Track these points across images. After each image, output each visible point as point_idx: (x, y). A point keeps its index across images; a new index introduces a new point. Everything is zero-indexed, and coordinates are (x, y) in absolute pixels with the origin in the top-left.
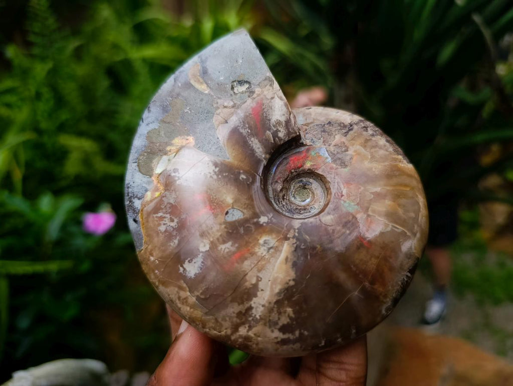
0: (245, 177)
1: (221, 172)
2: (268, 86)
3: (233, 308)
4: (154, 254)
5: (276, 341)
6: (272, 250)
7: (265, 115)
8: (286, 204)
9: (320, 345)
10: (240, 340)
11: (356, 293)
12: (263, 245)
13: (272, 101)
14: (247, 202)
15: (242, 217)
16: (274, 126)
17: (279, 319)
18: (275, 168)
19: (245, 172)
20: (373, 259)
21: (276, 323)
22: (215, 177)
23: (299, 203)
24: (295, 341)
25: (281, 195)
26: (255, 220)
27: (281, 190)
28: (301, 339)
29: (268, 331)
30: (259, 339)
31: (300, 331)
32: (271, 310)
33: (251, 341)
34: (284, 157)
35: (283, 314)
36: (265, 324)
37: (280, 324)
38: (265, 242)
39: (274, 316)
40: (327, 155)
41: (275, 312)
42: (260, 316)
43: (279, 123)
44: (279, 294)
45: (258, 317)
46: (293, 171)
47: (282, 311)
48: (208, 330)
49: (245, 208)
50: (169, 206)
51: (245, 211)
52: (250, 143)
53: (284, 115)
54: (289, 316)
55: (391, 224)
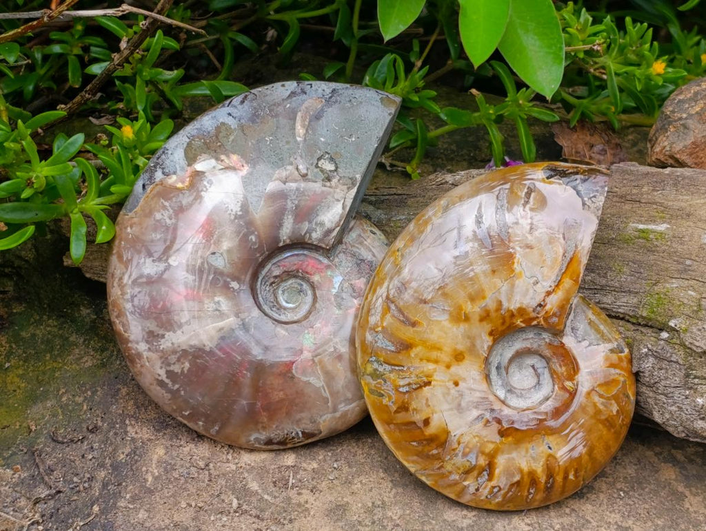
0: (254, 240)
1: (241, 217)
2: (346, 187)
3: (151, 324)
4: (134, 229)
5: (157, 377)
6: (217, 312)
7: (318, 208)
8: (269, 291)
9: (183, 413)
10: (133, 352)
11: (245, 402)
12: (215, 303)
13: (336, 202)
14: (236, 260)
15: (221, 268)
16: (316, 224)
17: (174, 364)
18: (289, 254)
19: (258, 237)
20: (282, 393)
21: (169, 365)
22: (233, 217)
23: (282, 300)
24: (169, 391)
25: (272, 280)
26: (228, 280)
27: (276, 277)
28: (175, 394)
29: (158, 364)
30: (147, 364)
31: (180, 387)
32: (174, 352)
33: (139, 360)
34: (305, 252)
35: (180, 363)
36: (161, 358)
37: (172, 368)
38: (218, 302)
39: (173, 358)
40: (337, 286)
41: (177, 357)
42: (163, 348)
43: (322, 224)
44: (191, 346)
45: (161, 347)
46: (300, 271)
47: (182, 360)
48: (118, 322)
49: (229, 263)
50: (179, 204)
51: (228, 265)
52: (286, 218)
53: (332, 222)
54: (183, 368)
55: (323, 383)
